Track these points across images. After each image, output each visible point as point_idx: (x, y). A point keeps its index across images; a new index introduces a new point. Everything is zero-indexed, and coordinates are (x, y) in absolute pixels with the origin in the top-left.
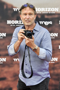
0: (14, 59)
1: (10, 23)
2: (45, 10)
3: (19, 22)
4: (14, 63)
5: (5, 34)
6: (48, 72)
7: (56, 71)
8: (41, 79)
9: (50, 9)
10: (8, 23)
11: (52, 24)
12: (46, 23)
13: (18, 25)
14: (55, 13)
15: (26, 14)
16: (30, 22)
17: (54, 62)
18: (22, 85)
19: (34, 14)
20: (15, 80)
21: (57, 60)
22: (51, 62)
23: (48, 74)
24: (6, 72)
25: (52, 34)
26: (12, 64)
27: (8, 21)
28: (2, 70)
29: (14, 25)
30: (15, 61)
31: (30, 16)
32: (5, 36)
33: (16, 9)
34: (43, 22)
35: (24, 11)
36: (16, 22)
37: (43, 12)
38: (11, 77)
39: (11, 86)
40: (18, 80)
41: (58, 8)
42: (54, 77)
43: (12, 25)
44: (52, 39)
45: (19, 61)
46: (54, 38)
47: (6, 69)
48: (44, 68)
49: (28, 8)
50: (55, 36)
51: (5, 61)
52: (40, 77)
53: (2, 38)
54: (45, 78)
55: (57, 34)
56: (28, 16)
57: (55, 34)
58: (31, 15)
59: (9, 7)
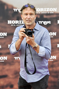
0: (15, 57)
1: (11, 23)
2: (44, 10)
3: (19, 22)
4: (15, 61)
5: (6, 33)
6: (47, 70)
7: (55, 69)
8: (41, 76)
9: (48, 9)
10: (9, 23)
11: (50, 23)
12: (45, 23)
13: (18, 25)
14: (53, 13)
15: (27, 14)
16: (31, 22)
17: (53, 60)
18: (22, 82)
19: (34, 14)
20: (16, 77)
21: (55, 58)
22: (50, 60)
23: (48, 71)
24: (7, 70)
25: (50, 33)
26: (13, 62)
27: (8, 21)
28: (3, 68)
29: (14, 25)
30: (16, 59)
31: (30, 16)
32: (6, 35)
33: (16, 9)
34: (42, 22)
35: (25, 11)
36: (17, 22)
37: (42, 12)
38: (12, 75)
39: (13, 83)
40: (19, 77)
41: (56, 8)
42: (53, 74)
43: (13, 25)
44: (51, 38)
45: (19, 59)
46: (53, 37)
47: (7, 67)
48: (43, 65)
49: (29, 8)
50: (53, 35)
51: (6, 59)
52: (40, 74)
53: (3, 37)
54: (45, 76)
55: (56, 33)
56: (29, 16)
57: (54, 33)
58: (32, 15)
59: (10, 7)
